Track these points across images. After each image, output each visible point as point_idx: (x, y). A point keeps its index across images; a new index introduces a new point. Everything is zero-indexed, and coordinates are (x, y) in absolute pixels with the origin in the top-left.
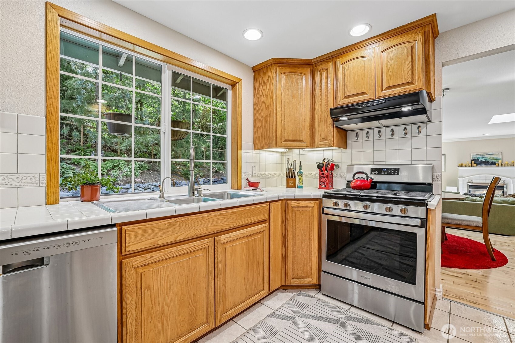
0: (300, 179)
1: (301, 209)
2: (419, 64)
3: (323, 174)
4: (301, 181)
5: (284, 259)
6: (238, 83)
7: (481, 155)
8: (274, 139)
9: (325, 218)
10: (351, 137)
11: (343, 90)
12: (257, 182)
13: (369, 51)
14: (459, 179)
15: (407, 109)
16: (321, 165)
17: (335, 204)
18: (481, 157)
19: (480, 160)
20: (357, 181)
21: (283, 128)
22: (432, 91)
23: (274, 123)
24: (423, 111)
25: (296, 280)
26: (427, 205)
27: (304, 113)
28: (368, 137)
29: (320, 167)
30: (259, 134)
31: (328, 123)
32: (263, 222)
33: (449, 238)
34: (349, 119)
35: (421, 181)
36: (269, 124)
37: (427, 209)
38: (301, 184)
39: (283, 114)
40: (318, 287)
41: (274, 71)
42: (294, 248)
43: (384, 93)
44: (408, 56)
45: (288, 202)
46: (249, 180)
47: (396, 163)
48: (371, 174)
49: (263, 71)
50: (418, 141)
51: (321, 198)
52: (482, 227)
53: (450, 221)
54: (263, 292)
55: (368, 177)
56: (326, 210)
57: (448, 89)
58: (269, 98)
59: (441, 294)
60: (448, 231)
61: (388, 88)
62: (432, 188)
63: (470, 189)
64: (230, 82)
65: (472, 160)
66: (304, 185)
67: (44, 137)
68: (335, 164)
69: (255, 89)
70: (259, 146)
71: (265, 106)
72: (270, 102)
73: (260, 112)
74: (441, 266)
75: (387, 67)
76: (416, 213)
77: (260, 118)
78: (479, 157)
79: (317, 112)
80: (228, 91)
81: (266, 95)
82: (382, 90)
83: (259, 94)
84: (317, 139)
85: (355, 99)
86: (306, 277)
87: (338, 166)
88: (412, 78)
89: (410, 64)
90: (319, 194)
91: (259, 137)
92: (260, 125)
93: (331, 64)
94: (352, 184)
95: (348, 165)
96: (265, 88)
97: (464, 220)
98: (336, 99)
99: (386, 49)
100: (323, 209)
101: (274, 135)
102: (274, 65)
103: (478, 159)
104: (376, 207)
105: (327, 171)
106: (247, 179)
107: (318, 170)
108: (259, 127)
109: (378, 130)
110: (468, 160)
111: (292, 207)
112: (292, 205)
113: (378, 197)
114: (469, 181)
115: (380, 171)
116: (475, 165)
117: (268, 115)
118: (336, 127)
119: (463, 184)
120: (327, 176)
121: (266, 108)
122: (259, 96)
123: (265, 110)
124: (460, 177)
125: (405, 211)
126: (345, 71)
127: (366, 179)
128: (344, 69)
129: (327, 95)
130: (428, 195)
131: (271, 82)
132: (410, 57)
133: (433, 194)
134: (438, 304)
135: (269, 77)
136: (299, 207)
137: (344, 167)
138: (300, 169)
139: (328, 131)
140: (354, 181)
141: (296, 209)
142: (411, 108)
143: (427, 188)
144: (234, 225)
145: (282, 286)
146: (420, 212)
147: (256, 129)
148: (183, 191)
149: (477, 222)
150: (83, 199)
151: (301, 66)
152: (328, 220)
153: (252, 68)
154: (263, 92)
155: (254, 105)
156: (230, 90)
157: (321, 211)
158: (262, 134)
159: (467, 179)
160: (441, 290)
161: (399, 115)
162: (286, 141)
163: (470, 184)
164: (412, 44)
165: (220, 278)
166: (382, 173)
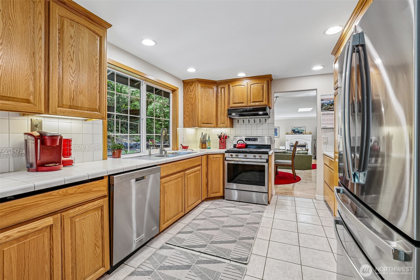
0: (209, 144)
1: (215, 159)
2: (265, 94)
3: (221, 141)
4: (209, 145)
5: (207, 184)
6: (177, 90)
7: (296, 128)
8: (197, 122)
9: (226, 163)
10: (235, 122)
11: (233, 99)
12: (187, 146)
13: (245, 82)
14: (286, 142)
15: (261, 113)
16: (221, 136)
17: (232, 155)
18: (296, 129)
19: (296, 130)
20: (239, 144)
21: (202, 116)
22: (270, 106)
23: (197, 114)
24: (266, 114)
25: (213, 194)
26: (268, 154)
27: (212, 109)
28: (244, 122)
29: (220, 137)
30: (187, 118)
31: (225, 115)
32: (199, 165)
33: (279, 173)
34: (236, 114)
35: (266, 144)
36: (193, 114)
37: (268, 155)
38: (209, 146)
39: (202, 109)
40: (223, 197)
41: (197, 86)
42: (212, 179)
43: (252, 104)
44: (261, 89)
45: (209, 155)
46: (182, 145)
47: (256, 136)
48: (245, 141)
49: (190, 84)
50: (265, 126)
51: (224, 153)
52: (291, 165)
53: (279, 163)
54: (199, 200)
55: (244, 142)
56: (227, 159)
57: (278, 97)
58: (194, 99)
59: (274, 193)
60: (279, 170)
61: (253, 102)
62: (271, 147)
63: (291, 148)
64: (172, 89)
65: (292, 131)
66: (211, 147)
67: (102, 125)
68: (227, 135)
69: (184, 93)
70: (187, 125)
71: (191, 104)
72: (194, 102)
73: (188, 106)
74: (275, 184)
75: (253, 92)
76: (265, 157)
77: (188, 110)
78: (295, 129)
79: (219, 108)
80: (170, 94)
81: (191, 97)
82: (251, 103)
83: (187, 96)
84: (219, 123)
85: (239, 105)
86: (218, 192)
87: (229, 137)
88: (263, 99)
89: (262, 93)
90: (223, 151)
91: (187, 121)
92: (187, 114)
93: (227, 85)
94: (237, 146)
95: (234, 136)
96: (191, 93)
97: (284, 162)
98: (229, 104)
99: (253, 84)
100: (225, 158)
101: (197, 120)
102: (197, 82)
103: (295, 130)
104: (249, 156)
105: (223, 139)
106: (181, 145)
107: (219, 139)
108: (187, 115)
109: (248, 119)
110: (290, 131)
111: (211, 158)
112: (211, 157)
113: (250, 151)
114: (291, 143)
115: (249, 139)
116: (294, 133)
117: (193, 109)
118: (229, 117)
119: (288, 145)
120: (224, 142)
121: (192, 105)
122: (187, 97)
123: (191, 106)
124: (286, 141)
125: (261, 156)
126: (234, 90)
127: (243, 143)
128: (233, 89)
129: (224, 101)
130: (269, 150)
131: (195, 91)
132: (262, 90)
133: (271, 150)
134: (273, 197)
135: (194, 88)
136: (214, 158)
137: (232, 137)
138: (209, 138)
139: (225, 119)
140: (238, 144)
141: (213, 159)
142: (262, 113)
143: (269, 147)
144: (190, 166)
145: (206, 198)
146: (266, 156)
147: (185, 116)
148: (156, 151)
149: (290, 163)
150: (114, 157)
151: (211, 83)
152: (228, 164)
153: (183, 81)
154: (190, 96)
155: (184, 102)
156: (171, 93)
157: (224, 159)
158: (189, 119)
159: (290, 142)
160: (274, 191)
161: (258, 115)
162: (203, 123)
163: (291, 144)
164: (263, 84)
165: (186, 191)
166: (250, 140)
